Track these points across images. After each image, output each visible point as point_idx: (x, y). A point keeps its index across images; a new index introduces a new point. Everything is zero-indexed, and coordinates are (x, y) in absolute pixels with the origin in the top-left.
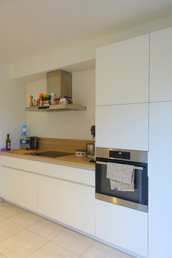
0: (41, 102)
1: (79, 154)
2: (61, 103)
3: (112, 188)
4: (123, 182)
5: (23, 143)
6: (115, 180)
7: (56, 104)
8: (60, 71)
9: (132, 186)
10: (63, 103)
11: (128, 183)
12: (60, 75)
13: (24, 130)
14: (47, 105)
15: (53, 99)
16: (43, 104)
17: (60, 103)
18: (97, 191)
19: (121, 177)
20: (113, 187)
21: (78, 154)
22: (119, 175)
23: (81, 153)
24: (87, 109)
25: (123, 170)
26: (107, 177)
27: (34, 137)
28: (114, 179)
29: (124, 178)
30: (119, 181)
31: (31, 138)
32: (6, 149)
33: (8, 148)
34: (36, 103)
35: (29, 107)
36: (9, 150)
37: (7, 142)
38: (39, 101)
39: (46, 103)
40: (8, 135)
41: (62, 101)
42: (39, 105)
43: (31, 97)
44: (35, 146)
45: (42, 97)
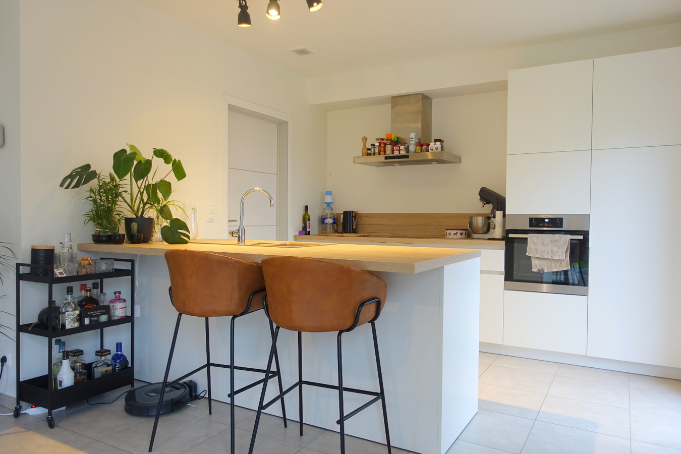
0: (389, 148)
1: (456, 234)
2: (432, 150)
3: (535, 270)
4: (554, 258)
5: (327, 222)
6: (541, 257)
7: (421, 152)
8: (421, 96)
9: (565, 262)
10: (437, 150)
11: (561, 258)
12: (421, 103)
13: (328, 199)
14: (403, 153)
15: (413, 142)
16: (393, 151)
17: (430, 150)
18: (506, 279)
19: (550, 251)
20: (537, 267)
21: (454, 234)
22: (546, 250)
23: (459, 232)
24: (462, 161)
25: (552, 242)
26: (527, 254)
27: (350, 212)
28: (538, 256)
29: (554, 252)
30: (546, 257)
31: (346, 213)
32: (305, 231)
33: (308, 230)
34: (377, 150)
35: (361, 156)
36: (308, 233)
37: (306, 219)
38: (382, 145)
39: (399, 150)
40: (307, 207)
41: (434, 147)
42: (385, 154)
43: (365, 140)
44: (354, 228)
45: (391, 140)
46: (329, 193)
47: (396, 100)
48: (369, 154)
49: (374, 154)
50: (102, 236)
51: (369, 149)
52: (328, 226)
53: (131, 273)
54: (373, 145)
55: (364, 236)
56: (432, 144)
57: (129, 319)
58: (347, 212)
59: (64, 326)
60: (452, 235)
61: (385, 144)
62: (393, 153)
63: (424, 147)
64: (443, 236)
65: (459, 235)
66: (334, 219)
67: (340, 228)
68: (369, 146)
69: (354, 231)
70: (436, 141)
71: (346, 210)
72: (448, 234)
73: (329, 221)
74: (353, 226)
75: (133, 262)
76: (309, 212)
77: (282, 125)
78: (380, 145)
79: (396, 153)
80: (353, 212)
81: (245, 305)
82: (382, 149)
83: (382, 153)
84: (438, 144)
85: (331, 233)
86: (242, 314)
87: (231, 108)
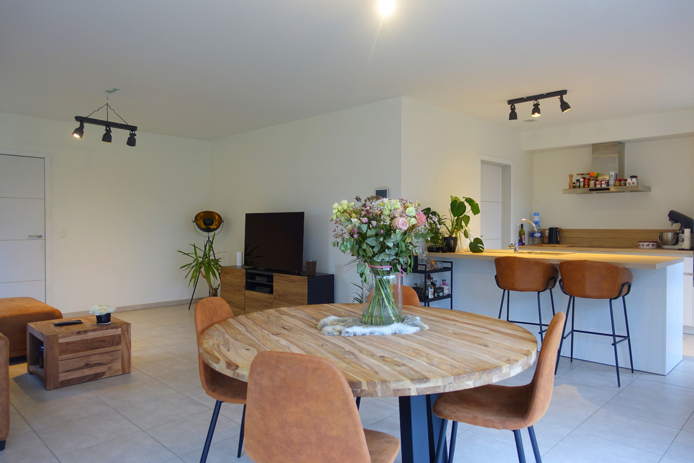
0: (592, 182)
2: (630, 184)
5: (536, 236)
7: (620, 185)
8: (618, 144)
10: (633, 184)
12: (618, 148)
13: (536, 219)
14: (604, 186)
15: (613, 178)
16: (595, 185)
17: (627, 185)
21: (647, 245)
23: (651, 244)
24: (651, 190)
27: (555, 228)
31: (551, 230)
32: (521, 243)
33: (523, 242)
34: (582, 184)
35: (568, 188)
36: (523, 244)
37: (521, 234)
38: (586, 181)
39: (601, 184)
40: (522, 225)
41: (631, 182)
42: (589, 187)
43: (571, 176)
44: (558, 240)
45: (594, 177)
46: (536, 214)
47: (596, 147)
48: (574, 187)
49: (579, 187)
50: (434, 248)
51: (574, 183)
52: (536, 239)
53: (450, 269)
54: (578, 180)
55: (571, 246)
56: (629, 180)
57: (450, 296)
58: (553, 228)
59: (428, 297)
60: (645, 246)
61: (589, 180)
62: (595, 186)
63: (622, 182)
64: (637, 247)
65: (650, 246)
66: (541, 234)
67: (546, 240)
68: (574, 181)
69: (558, 243)
70: (632, 177)
71: (551, 227)
72: (641, 246)
73: (538, 235)
74: (557, 239)
75: (452, 263)
76: (524, 229)
77: (506, 168)
78: (584, 180)
79: (598, 186)
80: (557, 228)
81: (546, 284)
82: (586, 183)
83: (586, 186)
84: (634, 180)
85: (538, 243)
86: (542, 291)
87: (483, 162)
